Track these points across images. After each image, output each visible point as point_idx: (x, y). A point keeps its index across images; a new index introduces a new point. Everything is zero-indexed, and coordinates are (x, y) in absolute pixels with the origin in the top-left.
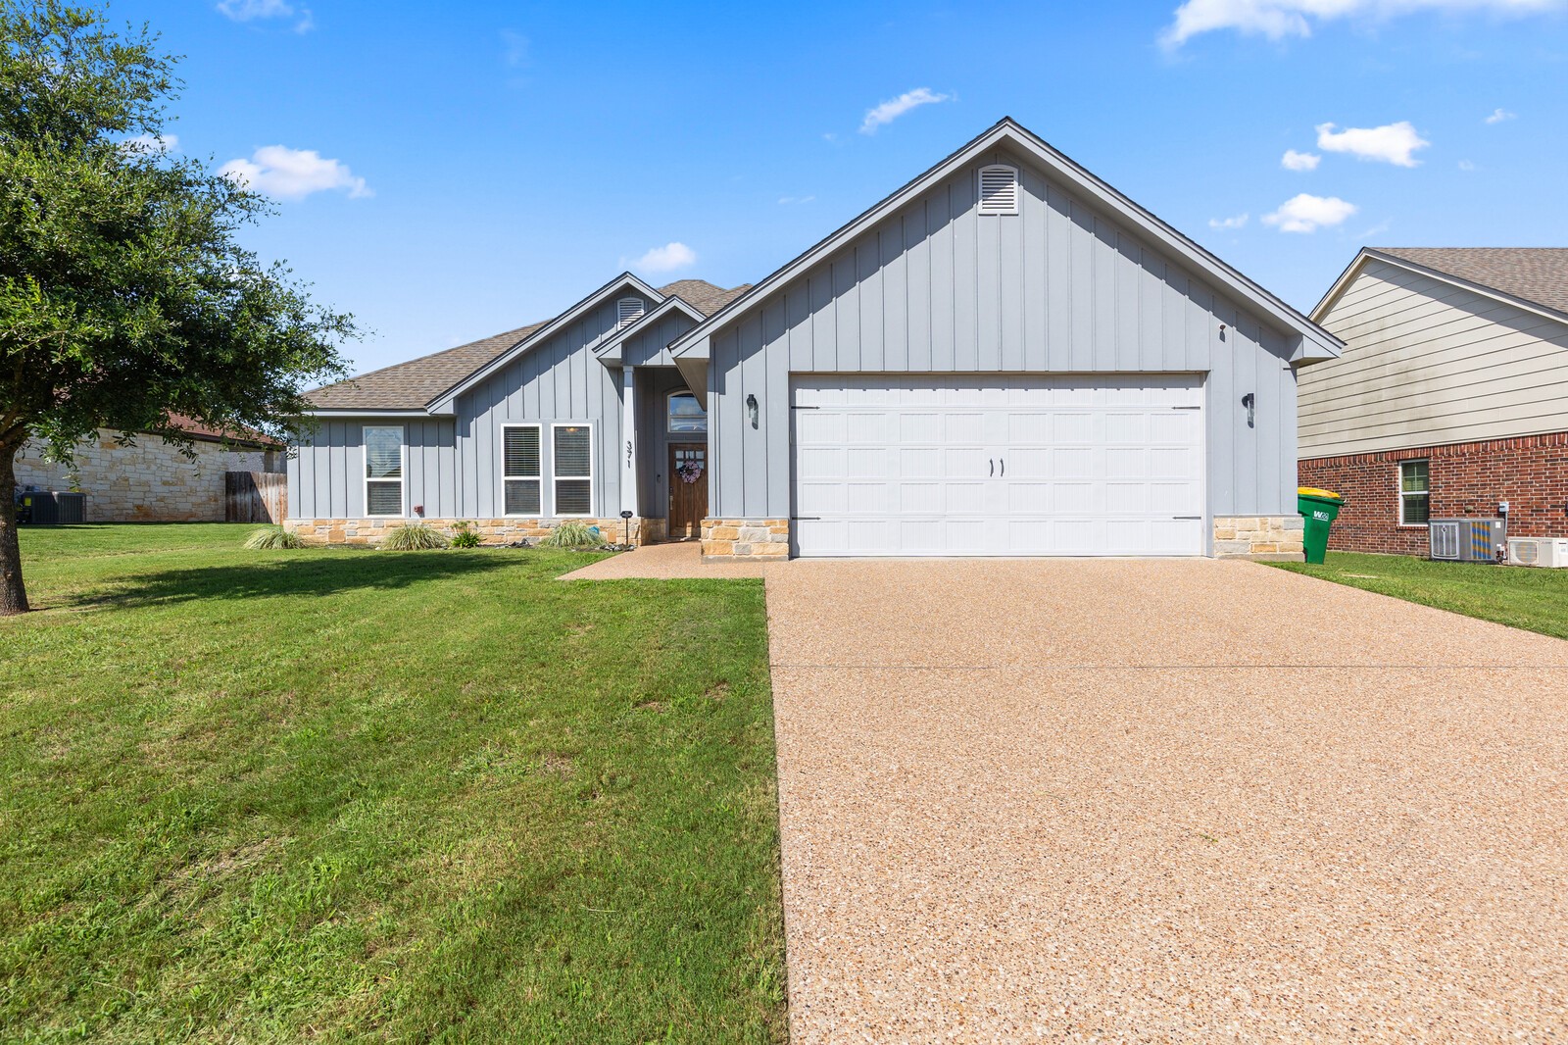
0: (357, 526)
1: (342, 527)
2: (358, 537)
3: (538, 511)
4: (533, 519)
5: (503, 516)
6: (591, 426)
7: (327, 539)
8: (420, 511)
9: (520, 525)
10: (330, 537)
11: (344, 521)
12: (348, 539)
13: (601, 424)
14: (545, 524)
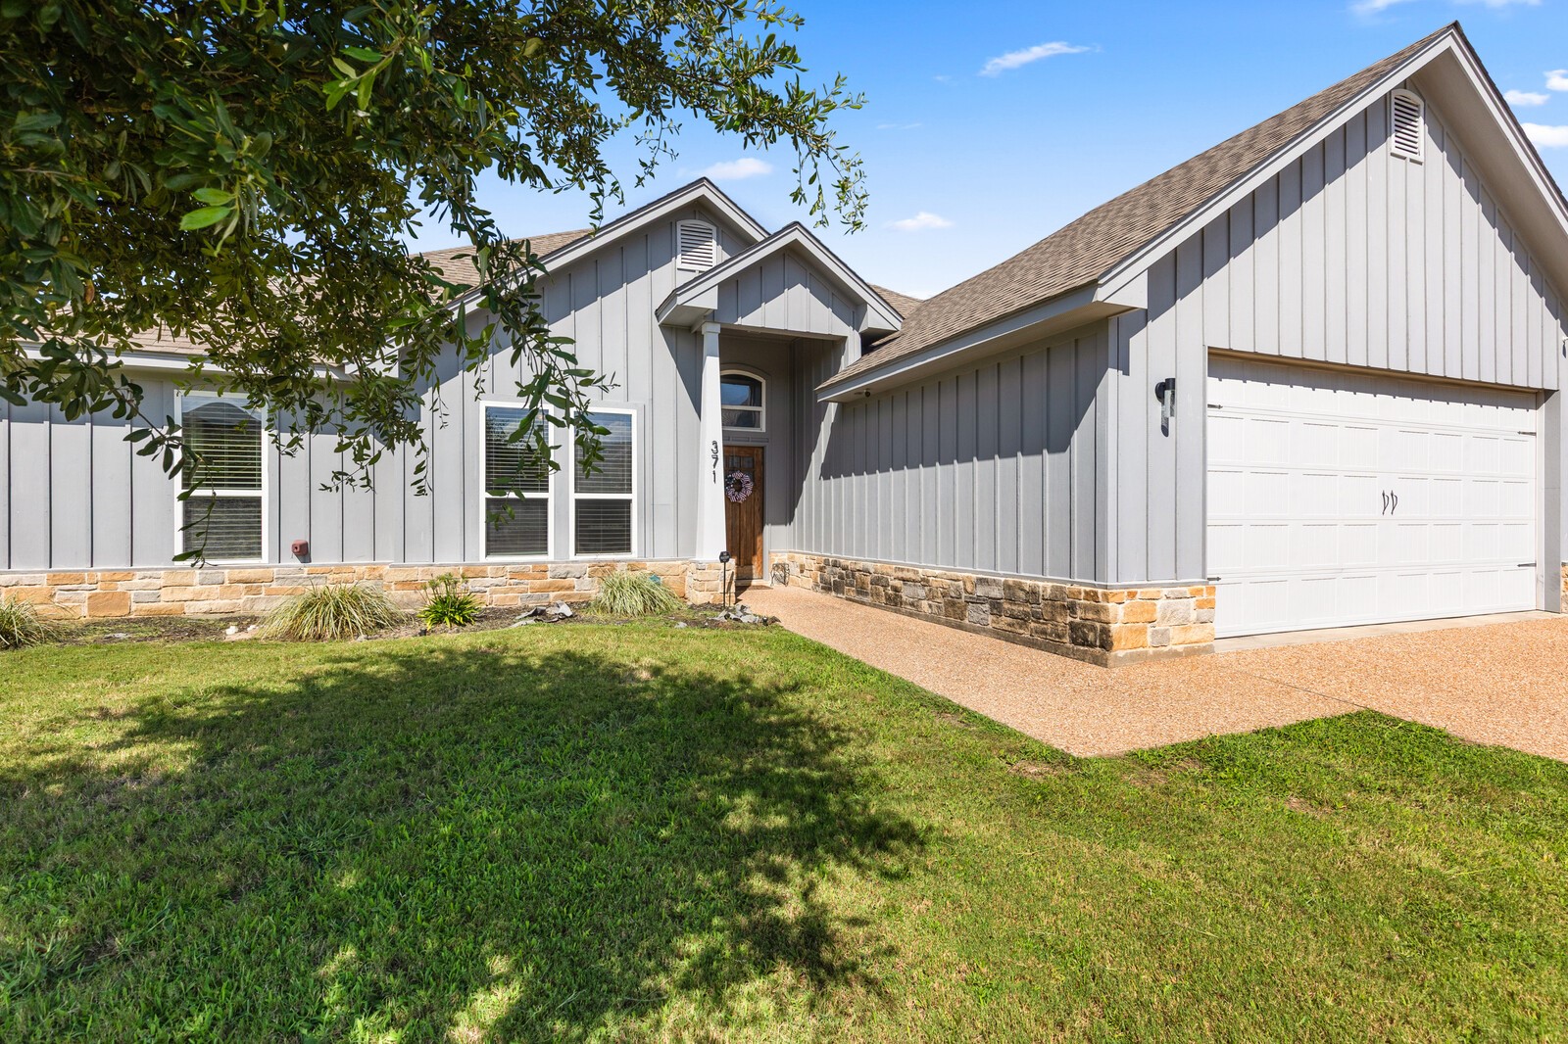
0: (161, 582)
1: (121, 587)
2: (161, 605)
3: (544, 549)
4: (535, 564)
5: (483, 558)
6: (634, 413)
7: (84, 611)
8: (303, 552)
9: (514, 575)
10: (91, 608)
11: (128, 575)
12: (137, 610)
13: (649, 411)
14: (562, 571)
